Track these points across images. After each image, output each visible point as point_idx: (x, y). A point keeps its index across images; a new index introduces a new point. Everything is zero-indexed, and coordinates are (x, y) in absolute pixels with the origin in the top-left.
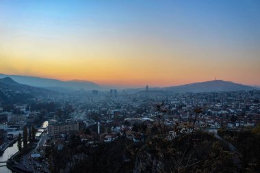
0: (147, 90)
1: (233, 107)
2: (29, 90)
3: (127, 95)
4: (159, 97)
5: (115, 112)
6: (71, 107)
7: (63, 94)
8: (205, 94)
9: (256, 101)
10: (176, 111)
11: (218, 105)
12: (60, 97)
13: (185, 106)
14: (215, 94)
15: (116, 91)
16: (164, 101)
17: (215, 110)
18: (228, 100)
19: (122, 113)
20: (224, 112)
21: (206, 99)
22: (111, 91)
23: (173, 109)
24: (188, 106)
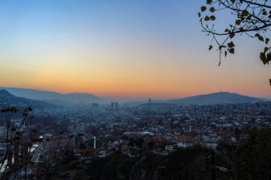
0: (150, 103)
1: (238, 119)
2: (26, 103)
3: (129, 108)
4: (161, 110)
5: (114, 126)
6: (68, 120)
7: (61, 107)
8: (209, 106)
9: (262, 113)
10: (178, 124)
11: (223, 118)
12: (58, 110)
13: (189, 119)
14: (220, 107)
15: (117, 104)
16: (167, 114)
17: (219, 123)
18: (234, 113)
19: (122, 127)
20: (228, 125)
21: (211, 111)
22: (112, 104)
23: (176, 122)
24: (191, 119)
